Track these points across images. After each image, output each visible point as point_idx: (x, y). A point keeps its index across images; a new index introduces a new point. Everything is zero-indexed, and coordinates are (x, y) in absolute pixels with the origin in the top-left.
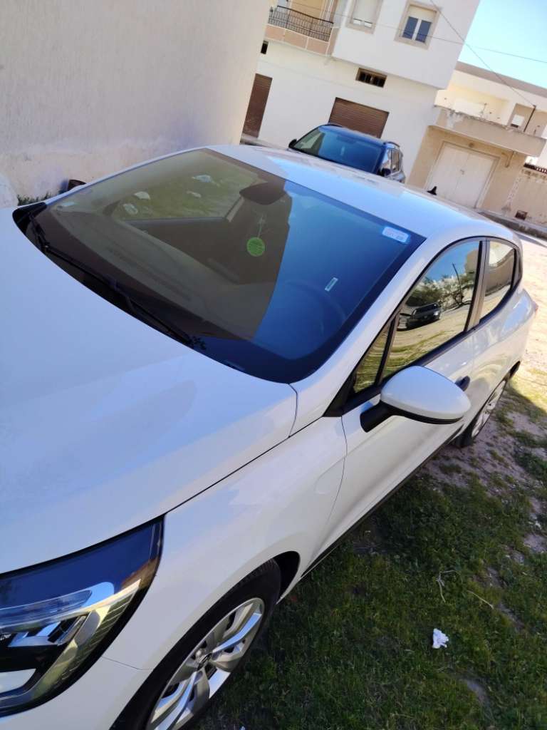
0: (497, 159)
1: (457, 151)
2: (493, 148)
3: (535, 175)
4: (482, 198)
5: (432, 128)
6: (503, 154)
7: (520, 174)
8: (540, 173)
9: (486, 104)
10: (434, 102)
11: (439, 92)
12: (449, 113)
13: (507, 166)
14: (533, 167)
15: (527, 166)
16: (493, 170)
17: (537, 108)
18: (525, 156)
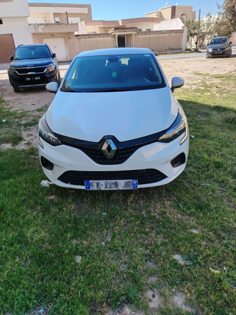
0: (64, 37)
1: (48, 40)
2: (61, 33)
3: (81, 38)
4: (68, 54)
5: (33, 34)
6: (65, 34)
7: (75, 40)
8: (82, 37)
9: (45, 17)
10: (28, 23)
11: (27, 18)
12: (37, 25)
13: (70, 38)
14: (78, 36)
15: (76, 36)
16: (66, 42)
17: (67, 12)
18: (74, 32)
